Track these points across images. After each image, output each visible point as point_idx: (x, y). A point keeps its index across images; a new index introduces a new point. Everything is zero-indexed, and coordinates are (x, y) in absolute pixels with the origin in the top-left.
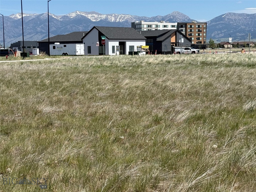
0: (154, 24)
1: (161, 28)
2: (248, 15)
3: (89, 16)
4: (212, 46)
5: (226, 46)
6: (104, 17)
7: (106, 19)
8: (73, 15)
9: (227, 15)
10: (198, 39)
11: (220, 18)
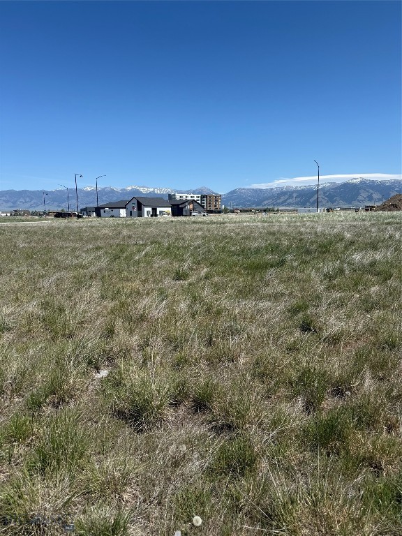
0: (184, 196)
1: (189, 198)
2: (253, 189)
3: (141, 190)
4: (226, 211)
5: (236, 211)
6: (151, 190)
7: (154, 191)
8: (129, 188)
9: (240, 189)
10: (215, 206)
11: (234, 192)
